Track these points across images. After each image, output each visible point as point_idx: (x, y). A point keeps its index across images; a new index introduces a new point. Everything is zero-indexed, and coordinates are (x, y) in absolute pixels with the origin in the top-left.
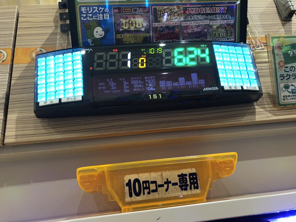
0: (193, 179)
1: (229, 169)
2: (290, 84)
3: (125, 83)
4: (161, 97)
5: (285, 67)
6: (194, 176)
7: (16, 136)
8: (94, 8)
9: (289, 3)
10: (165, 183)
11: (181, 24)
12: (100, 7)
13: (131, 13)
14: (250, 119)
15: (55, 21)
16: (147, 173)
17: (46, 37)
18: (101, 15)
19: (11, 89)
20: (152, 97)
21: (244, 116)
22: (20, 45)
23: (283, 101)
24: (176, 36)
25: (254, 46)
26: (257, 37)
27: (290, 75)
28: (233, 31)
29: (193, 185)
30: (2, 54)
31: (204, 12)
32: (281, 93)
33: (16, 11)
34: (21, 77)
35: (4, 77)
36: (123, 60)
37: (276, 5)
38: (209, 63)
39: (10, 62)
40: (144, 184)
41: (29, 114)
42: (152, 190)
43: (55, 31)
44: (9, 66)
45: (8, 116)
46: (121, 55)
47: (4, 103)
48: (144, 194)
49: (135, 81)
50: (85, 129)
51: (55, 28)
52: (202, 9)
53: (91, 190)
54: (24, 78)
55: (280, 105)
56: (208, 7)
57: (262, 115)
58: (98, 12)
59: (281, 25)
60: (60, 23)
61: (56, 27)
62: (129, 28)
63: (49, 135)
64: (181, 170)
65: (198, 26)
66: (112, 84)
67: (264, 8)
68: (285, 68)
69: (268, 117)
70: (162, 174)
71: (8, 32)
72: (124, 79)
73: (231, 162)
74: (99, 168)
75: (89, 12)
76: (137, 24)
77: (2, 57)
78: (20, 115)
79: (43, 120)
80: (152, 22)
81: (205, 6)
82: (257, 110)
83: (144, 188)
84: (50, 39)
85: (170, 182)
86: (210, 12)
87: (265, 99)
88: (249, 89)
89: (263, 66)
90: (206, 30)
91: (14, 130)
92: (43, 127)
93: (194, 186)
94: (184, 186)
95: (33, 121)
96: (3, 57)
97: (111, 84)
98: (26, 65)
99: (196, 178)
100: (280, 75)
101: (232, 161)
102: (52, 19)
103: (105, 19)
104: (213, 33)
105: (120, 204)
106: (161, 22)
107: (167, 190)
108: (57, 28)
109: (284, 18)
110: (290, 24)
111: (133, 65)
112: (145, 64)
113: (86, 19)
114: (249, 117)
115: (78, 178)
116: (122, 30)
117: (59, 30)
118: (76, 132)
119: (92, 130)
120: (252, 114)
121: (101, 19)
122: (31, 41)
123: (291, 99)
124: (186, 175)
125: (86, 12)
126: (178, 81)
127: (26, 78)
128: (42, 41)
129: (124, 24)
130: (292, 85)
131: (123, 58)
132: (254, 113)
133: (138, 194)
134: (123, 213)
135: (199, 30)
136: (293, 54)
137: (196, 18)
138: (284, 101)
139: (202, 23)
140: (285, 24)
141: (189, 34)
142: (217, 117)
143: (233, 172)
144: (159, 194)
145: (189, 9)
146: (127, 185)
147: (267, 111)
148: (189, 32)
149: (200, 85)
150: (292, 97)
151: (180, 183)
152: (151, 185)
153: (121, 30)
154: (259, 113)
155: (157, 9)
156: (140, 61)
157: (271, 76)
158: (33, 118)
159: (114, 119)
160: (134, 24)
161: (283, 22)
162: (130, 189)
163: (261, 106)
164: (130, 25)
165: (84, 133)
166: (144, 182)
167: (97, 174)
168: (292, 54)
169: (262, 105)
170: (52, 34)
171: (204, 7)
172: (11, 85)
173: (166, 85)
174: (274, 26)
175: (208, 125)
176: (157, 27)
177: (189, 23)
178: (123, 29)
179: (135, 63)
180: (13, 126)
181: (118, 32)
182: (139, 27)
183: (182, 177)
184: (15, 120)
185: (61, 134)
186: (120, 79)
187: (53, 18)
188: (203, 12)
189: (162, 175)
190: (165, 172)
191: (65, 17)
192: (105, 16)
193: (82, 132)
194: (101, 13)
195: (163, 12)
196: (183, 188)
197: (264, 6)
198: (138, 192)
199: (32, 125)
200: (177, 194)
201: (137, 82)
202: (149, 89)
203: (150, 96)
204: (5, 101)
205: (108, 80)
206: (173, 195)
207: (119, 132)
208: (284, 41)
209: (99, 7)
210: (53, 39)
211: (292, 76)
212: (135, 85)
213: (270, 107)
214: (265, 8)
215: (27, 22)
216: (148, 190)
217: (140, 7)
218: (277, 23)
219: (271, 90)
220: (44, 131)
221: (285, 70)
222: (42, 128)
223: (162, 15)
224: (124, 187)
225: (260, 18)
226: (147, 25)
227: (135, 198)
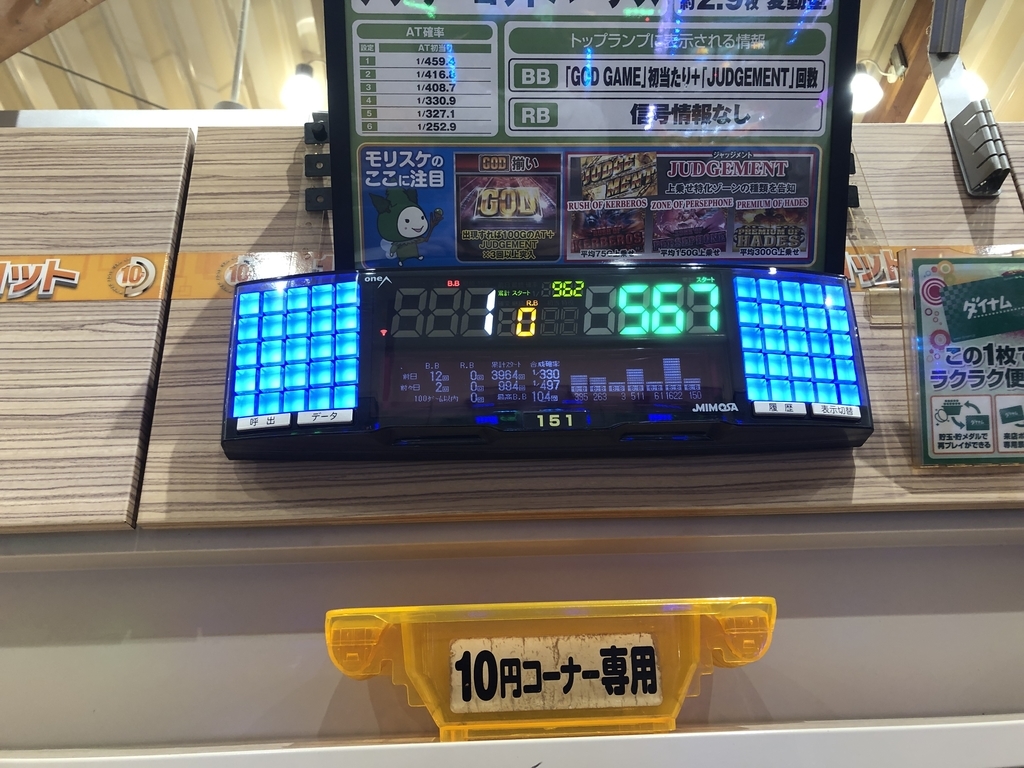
0: (643, 663)
1: (753, 642)
2: (962, 400)
3: (474, 377)
4: (570, 424)
5: (948, 350)
6: (648, 657)
7: (169, 504)
8: (401, 153)
9: (990, 146)
10: (564, 669)
11: (649, 206)
12: (420, 152)
13: (507, 172)
14: (835, 496)
15: (292, 177)
16: (515, 639)
17: (264, 223)
18: (421, 174)
19: (161, 370)
20: (546, 420)
21: (819, 487)
22: (192, 245)
23: (937, 450)
24: (634, 239)
25: (868, 275)
26: (880, 247)
27: (963, 374)
28: (805, 229)
29: (640, 682)
30: (144, 270)
31: (720, 175)
32: (935, 427)
33: (187, 142)
34: (189, 337)
35: (146, 336)
36: (474, 312)
37: (952, 146)
38: (716, 333)
39: (161, 294)
40: (506, 668)
41: (206, 446)
42: (525, 687)
43: (292, 208)
44: (160, 304)
45: (151, 448)
46: (468, 298)
47: (142, 409)
48: (503, 695)
49: (501, 373)
50: (355, 498)
51: (291, 198)
52: (715, 166)
53: (360, 673)
54: (199, 340)
55: (928, 461)
56: (732, 159)
57: (873, 489)
58: (413, 165)
59: (962, 210)
60: (305, 184)
61: (294, 194)
62: (499, 212)
63: (258, 509)
64: (612, 636)
65: (700, 214)
66: (440, 379)
67: (913, 156)
68: (949, 353)
69: (890, 495)
70: (557, 643)
71: (161, 206)
72: (472, 365)
73: (761, 622)
74: (383, 615)
75: (388, 165)
76: (522, 202)
77: (142, 279)
78: (181, 448)
79: (244, 466)
80: (566, 199)
81: (722, 155)
82: (858, 472)
83: (505, 680)
84: (274, 229)
85: (578, 668)
86: (738, 175)
87: (885, 441)
88: (831, 414)
89: (892, 339)
90: (723, 226)
91: (165, 487)
92: (241, 483)
93: (644, 683)
94: (615, 681)
95: (216, 466)
96: (146, 279)
97: (436, 377)
98: (204, 303)
99: (652, 663)
100: (934, 372)
101: (762, 620)
102: (282, 170)
103: (431, 185)
104: (743, 234)
105: (438, 718)
106: (592, 200)
107: (567, 689)
108: (298, 198)
109: (971, 190)
110: (990, 210)
111: (500, 326)
112: (533, 326)
113: (379, 184)
114: (832, 490)
115: (328, 635)
116: (479, 217)
117: (301, 206)
118: (330, 505)
119: (376, 500)
120: (842, 484)
121: (421, 185)
122: (222, 233)
123: (964, 445)
124: (624, 651)
125: (379, 165)
126: (623, 378)
127: (203, 340)
128: (251, 233)
129: (485, 201)
130: (968, 404)
131: (472, 307)
132: (848, 480)
133: (486, 695)
134: (444, 741)
135: (703, 224)
136: (976, 311)
137: (693, 189)
138: (941, 451)
139: (712, 205)
140: (975, 207)
141: (672, 234)
142: (736, 487)
143: (762, 652)
144: (544, 698)
145: (674, 164)
146: (459, 666)
147: (889, 477)
148: (672, 230)
149: (686, 393)
150: (967, 440)
151: (605, 672)
152: (524, 672)
153: (475, 217)
154: (865, 480)
155: (583, 162)
156: (520, 318)
157: (906, 369)
158: (216, 456)
159: (438, 473)
160: (514, 203)
161: (970, 203)
162: (466, 679)
163: (871, 462)
164: (503, 205)
165: (351, 508)
166: (504, 662)
167: (381, 629)
168: (973, 311)
169: (875, 459)
170: (281, 215)
171: (719, 159)
172: (163, 360)
173: (589, 389)
174: (941, 214)
175: (709, 508)
176: (577, 214)
177: (672, 205)
178: (482, 215)
179: (504, 322)
180: (161, 475)
181: (465, 224)
182: (528, 211)
183: (612, 655)
184: (169, 460)
185: (289, 508)
186: (462, 365)
187: (287, 166)
188: (717, 173)
189: (556, 646)
190: (566, 638)
191: (320, 166)
192: (431, 176)
193: (348, 505)
194: (421, 169)
195: (599, 171)
196: (614, 686)
197: (912, 149)
198: (486, 687)
199: (212, 476)
200: (594, 702)
201: (508, 376)
202: (541, 398)
203: (541, 417)
204: (145, 405)
205: (427, 366)
206: (584, 704)
207: (449, 513)
208: (952, 271)
209: (415, 150)
210: (283, 229)
211: (970, 377)
212: (502, 384)
213: (896, 463)
214: (915, 155)
215: (214, 176)
216: (515, 685)
217: (532, 156)
218: (949, 203)
219: (906, 412)
220: (244, 497)
221: (949, 357)
222: (240, 487)
223: (594, 179)
224: (451, 672)
225: (898, 188)
226: (552, 205)
227: (477, 704)
